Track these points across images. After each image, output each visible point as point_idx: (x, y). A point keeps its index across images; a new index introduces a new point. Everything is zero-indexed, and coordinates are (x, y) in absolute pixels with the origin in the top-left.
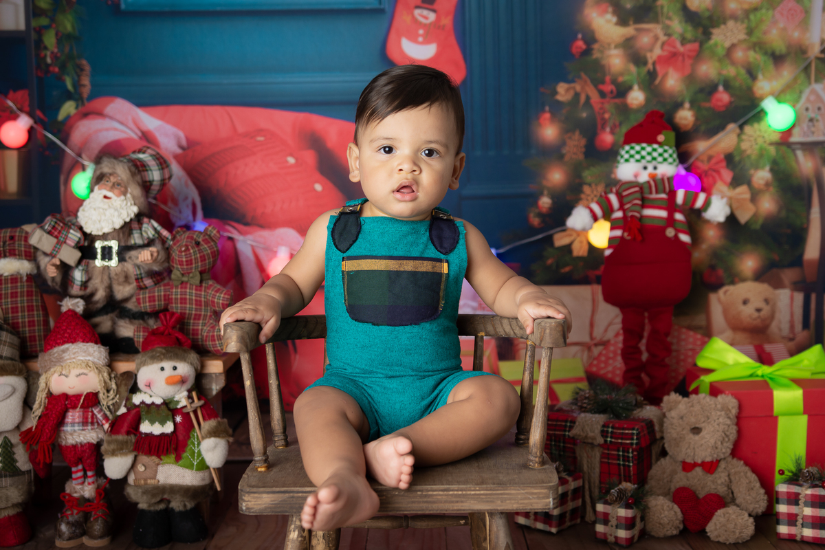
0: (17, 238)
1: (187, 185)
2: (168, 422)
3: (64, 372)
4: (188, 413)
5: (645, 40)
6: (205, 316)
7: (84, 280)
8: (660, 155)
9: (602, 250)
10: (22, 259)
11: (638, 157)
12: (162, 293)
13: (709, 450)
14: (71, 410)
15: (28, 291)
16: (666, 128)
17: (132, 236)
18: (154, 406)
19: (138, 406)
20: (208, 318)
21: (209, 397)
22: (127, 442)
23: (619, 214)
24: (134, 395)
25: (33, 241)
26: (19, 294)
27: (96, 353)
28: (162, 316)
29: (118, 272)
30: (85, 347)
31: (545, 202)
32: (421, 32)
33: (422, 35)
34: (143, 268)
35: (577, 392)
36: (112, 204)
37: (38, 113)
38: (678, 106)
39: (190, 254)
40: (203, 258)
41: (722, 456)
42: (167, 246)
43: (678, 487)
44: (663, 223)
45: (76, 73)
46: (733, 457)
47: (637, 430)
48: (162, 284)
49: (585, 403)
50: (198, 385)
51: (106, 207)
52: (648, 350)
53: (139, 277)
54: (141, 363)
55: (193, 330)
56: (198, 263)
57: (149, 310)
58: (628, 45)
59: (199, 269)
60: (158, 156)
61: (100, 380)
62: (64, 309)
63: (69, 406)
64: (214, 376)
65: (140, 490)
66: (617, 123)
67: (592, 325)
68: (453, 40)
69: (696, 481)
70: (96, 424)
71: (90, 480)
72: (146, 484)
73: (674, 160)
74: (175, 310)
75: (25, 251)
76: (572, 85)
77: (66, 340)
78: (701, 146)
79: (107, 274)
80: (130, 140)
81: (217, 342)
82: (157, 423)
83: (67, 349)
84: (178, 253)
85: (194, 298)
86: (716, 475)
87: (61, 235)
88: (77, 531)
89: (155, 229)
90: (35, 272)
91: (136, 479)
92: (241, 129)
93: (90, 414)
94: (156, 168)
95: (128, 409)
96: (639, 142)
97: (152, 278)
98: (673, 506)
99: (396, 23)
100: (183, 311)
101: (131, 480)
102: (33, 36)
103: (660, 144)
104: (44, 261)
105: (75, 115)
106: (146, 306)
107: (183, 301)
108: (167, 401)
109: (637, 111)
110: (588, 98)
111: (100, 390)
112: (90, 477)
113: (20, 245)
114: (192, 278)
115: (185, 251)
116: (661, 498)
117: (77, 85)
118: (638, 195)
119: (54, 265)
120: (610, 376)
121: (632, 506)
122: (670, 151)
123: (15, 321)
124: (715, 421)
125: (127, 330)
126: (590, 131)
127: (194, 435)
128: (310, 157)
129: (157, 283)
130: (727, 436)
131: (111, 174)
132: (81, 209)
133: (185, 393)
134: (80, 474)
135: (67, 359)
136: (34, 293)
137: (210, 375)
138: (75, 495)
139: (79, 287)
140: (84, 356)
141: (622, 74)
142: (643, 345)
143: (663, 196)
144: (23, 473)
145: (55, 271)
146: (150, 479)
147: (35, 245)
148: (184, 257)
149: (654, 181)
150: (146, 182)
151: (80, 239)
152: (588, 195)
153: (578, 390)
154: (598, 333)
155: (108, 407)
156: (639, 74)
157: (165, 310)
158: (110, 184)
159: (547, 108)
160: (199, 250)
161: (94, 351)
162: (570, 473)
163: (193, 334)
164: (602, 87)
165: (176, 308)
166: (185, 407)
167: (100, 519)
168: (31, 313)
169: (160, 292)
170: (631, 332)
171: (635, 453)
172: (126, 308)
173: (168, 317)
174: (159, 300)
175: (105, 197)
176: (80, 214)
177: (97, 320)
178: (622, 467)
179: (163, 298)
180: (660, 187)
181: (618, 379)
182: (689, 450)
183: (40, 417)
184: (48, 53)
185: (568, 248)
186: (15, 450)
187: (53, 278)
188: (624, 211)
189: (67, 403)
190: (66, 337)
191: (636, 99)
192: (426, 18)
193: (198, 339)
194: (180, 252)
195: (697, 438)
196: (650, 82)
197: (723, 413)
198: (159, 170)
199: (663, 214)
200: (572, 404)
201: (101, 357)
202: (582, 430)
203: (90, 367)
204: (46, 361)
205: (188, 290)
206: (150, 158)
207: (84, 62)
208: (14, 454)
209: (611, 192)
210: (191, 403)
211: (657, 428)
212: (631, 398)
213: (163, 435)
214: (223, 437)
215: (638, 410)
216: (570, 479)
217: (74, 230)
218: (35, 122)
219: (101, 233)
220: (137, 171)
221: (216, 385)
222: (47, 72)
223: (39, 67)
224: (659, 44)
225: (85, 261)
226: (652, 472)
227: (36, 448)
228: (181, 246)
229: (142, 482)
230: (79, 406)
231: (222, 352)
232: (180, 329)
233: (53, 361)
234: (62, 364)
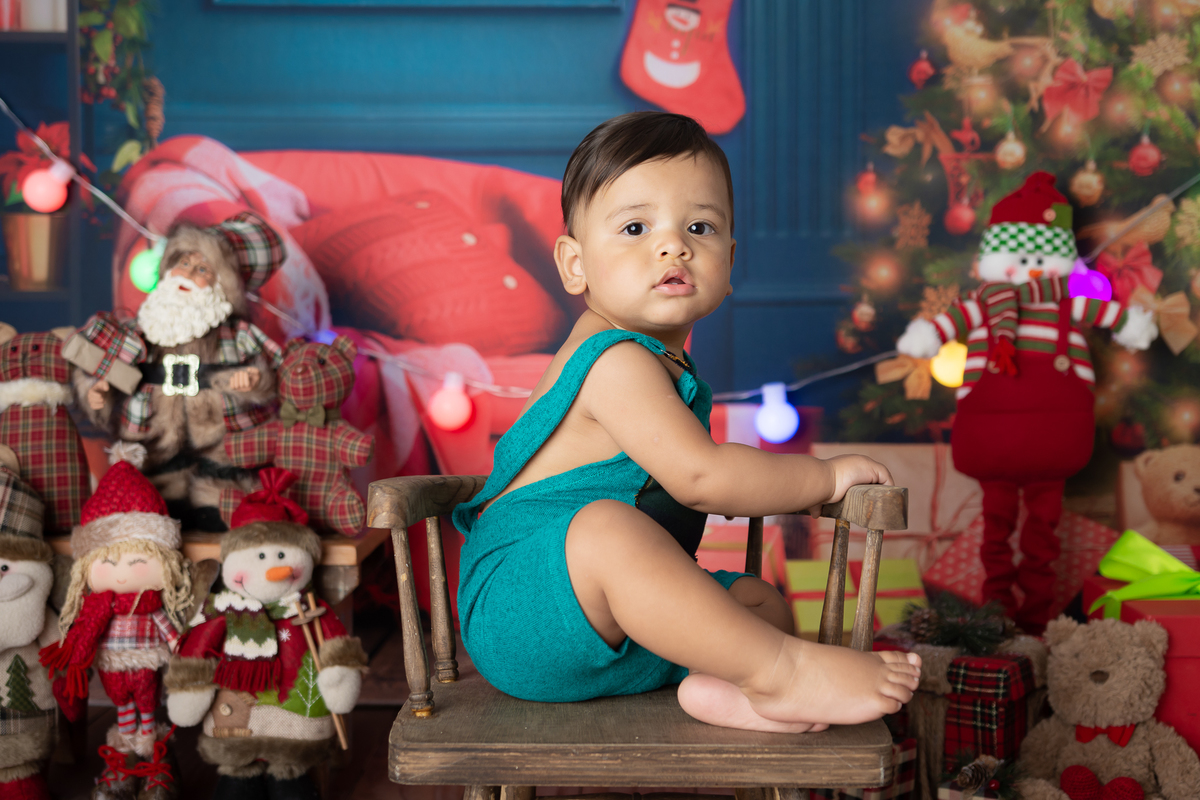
0: (43, 349)
1: (307, 274)
2: (269, 639)
3: (110, 558)
4: (299, 627)
5: (1027, 62)
6: (331, 476)
7: (145, 415)
8: (1049, 241)
9: (953, 391)
10: (51, 381)
11: (1012, 244)
12: (266, 439)
13: (1120, 708)
14: (119, 617)
15: (58, 431)
16: (1058, 199)
17: (221, 349)
18: (248, 615)
19: (222, 614)
20: (335, 478)
21: (333, 603)
22: (203, 669)
23: (980, 334)
24: (217, 596)
25: (68, 353)
26: (44, 436)
27: (162, 529)
28: (263, 473)
29: (197, 405)
30: (144, 520)
31: (865, 312)
32: (676, 44)
33: (679, 50)
34: (237, 399)
35: (910, 612)
36: (192, 299)
37: (84, 159)
38: (1078, 165)
39: (310, 378)
40: (330, 386)
41: (1141, 718)
42: (274, 365)
43: (1068, 765)
44: (1050, 349)
45: (143, 98)
46: (1158, 721)
47: (1005, 673)
48: (265, 424)
49: (922, 628)
50: (317, 582)
51: (182, 303)
52: (1023, 548)
53: (231, 412)
54: (229, 546)
55: (312, 497)
57: (244, 464)
58: (999, 70)
59: (324, 402)
60: (264, 228)
61: (166, 572)
62: (114, 460)
63: (116, 610)
64: (341, 569)
65: (222, 745)
66: (981, 191)
67: (934, 507)
68: (725, 58)
69: (1098, 756)
70: (157, 640)
71: (146, 727)
72: (231, 735)
73: (1070, 250)
74: (284, 466)
75: (56, 370)
76: (911, 130)
77: (115, 507)
78: (1112, 230)
79: (181, 407)
80: (222, 203)
82: (251, 640)
83: (117, 522)
84: (291, 375)
85: (314, 447)
86: (1129, 748)
87: (112, 345)
89: (257, 340)
90: (72, 401)
91: (216, 728)
92: (393, 189)
93: (149, 623)
94: (261, 245)
95: (208, 618)
96: (1014, 220)
97: (250, 415)
98: (1060, 796)
99: (639, 29)
101: (209, 728)
102: (79, 40)
103: (1049, 224)
104: (84, 385)
105: (140, 163)
106: (240, 458)
107: (297, 451)
108: (268, 607)
109: (1013, 172)
110: (935, 152)
111: (165, 587)
112: (146, 722)
113: (48, 360)
114: (312, 415)
115: (302, 373)
116: (1042, 782)
117: (144, 117)
118: (1012, 304)
119: (100, 391)
120: (961, 588)
121: (996, 792)
122: (1065, 236)
123: (38, 476)
124: (1130, 662)
125: (208, 494)
126: (938, 202)
127: (307, 662)
128: (498, 235)
129: (257, 423)
130: (1149, 687)
131: (191, 253)
132: (143, 306)
133: (297, 596)
134: (130, 717)
135: (116, 537)
136: (68, 434)
137: (335, 568)
138: (123, 750)
139: (137, 427)
140: (142, 534)
141: (989, 115)
142: (1015, 540)
143: (1052, 306)
144: (42, 713)
145: (101, 400)
146: (239, 727)
147: (72, 360)
149: (1039, 282)
150: (245, 266)
151: (140, 352)
152: (933, 303)
153: (911, 609)
154: (944, 520)
155: (177, 614)
156: (1016, 115)
157: (269, 465)
158: (189, 268)
159: (871, 166)
161: (158, 526)
162: (897, 738)
163: (311, 504)
164: (957, 135)
165: (286, 462)
166: (296, 616)
167: (159, 788)
168: (62, 465)
169: (261, 436)
170: (996, 519)
171: (1001, 710)
172: (208, 460)
173: (273, 476)
175: (182, 288)
176: (142, 313)
177: (164, 478)
178: (980, 732)
179: (266, 446)
180: (1048, 292)
181: (974, 594)
182: (1087, 708)
183: (71, 627)
184: (101, 68)
185: (899, 386)
186: (31, 677)
187: (98, 413)
188: (990, 328)
189: (113, 605)
190: (115, 504)
191: (1012, 154)
192: (684, 22)
193: (318, 511)
194: (295, 374)
195: (1100, 688)
196: (1034, 128)
197: (1143, 650)
198: (266, 248)
199: (1051, 334)
200: (902, 629)
201: (167, 536)
203: (151, 550)
204: (83, 539)
206: (252, 230)
207: (155, 82)
208: (29, 682)
209: (969, 297)
210: (305, 611)
211: (1036, 671)
212: (996, 623)
213: (260, 660)
214: (353, 666)
215: (1008, 642)
216: (896, 748)
217: (132, 337)
218: (79, 173)
219: (172, 344)
220: (231, 249)
221: (345, 583)
222: (98, 96)
223: (85, 88)
224: (1049, 69)
225: (147, 387)
226: (1028, 741)
227: (63, 673)
228: (296, 366)
229: (226, 732)
230: (133, 611)
231: (356, 531)
232: (291, 494)
233: (93, 540)
234: (108, 544)
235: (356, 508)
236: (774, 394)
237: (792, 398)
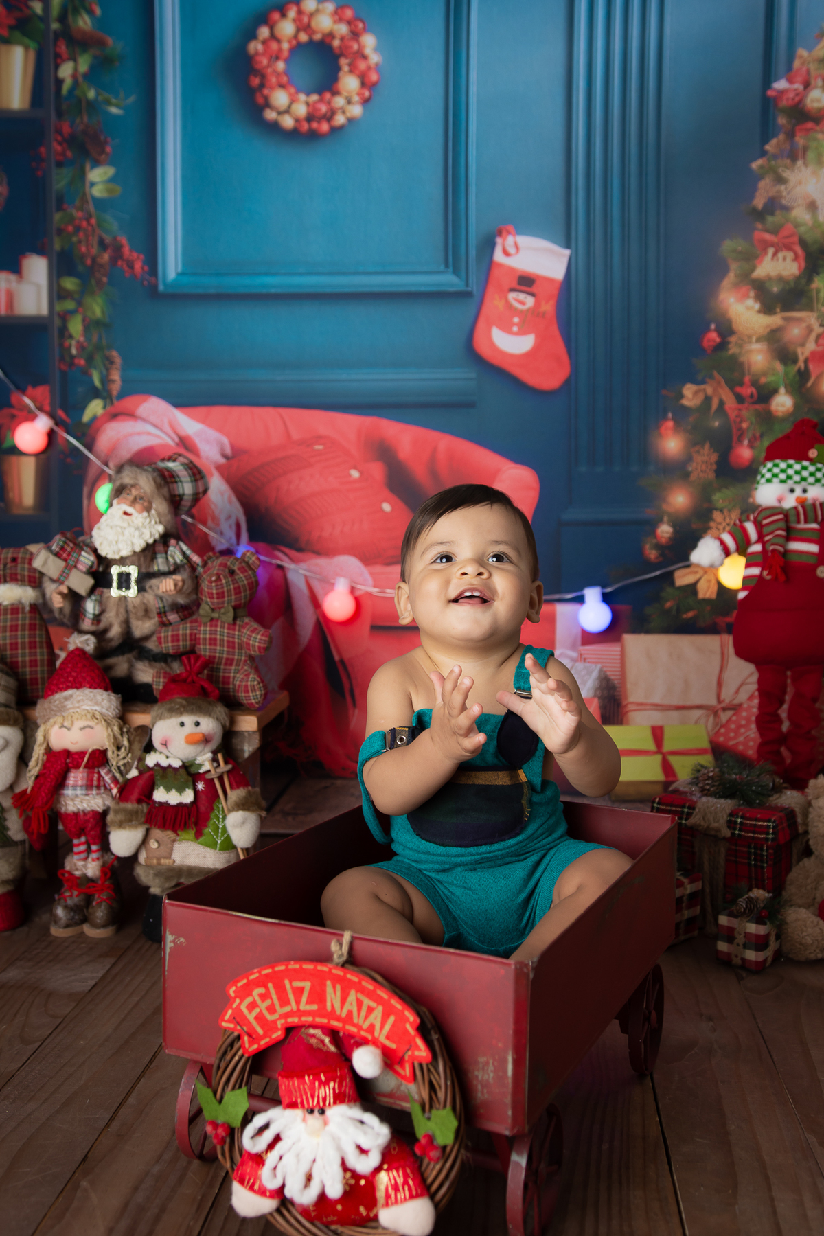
0: (19, 560)
1: (230, 502)
2: (187, 790)
3: (65, 724)
4: (212, 780)
5: (795, 332)
6: (239, 661)
7: (97, 612)
8: (812, 474)
9: (736, 592)
10: (25, 585)
11: (783, 476)
12: (188, 632)
14: (73, 770)
15: (30, 625)
16: (819, 442)
17: (155, 561)
18: (171, 770)
19: (151, 769)
20: (242, 663)
21: (240, 760)
22: (137, 812)
23: (757, 548)
24: (147, 755)
25: (37, 564)
26: (19, 628)
27: (105, 702)
28: (184, 658)
29: (136, 605)
30: (92, 694)
31: (665, 530)
32: (516, 320)
33: (518, 325)
34: (167, 600)
35: (698, 769)
36: (133, 522)
37: (61, 414)
39: (222, 584)
40: (238, 591)
42: (197, 573)
44: (813, 560)
45: (105, 365)
47: (774, 822)
48: (189, 619)
49: (708, 784)
50: (227, 745)
51: (125, 525)
52: (790, 717)
53: (162, 610)
54: (157, 716)
55: (224, 677)
56: (231, 596)
57: (171, 651)
58: (773, 338)
59: (233, 604)
60: (191, 465)
61: (109, 735)
62: (71, 647)
63: (71, 765)
64: (246, 734)
65: (152, 872)
66: (758, 434)
67: (720, 684)
68: (555, 331)
70: (102, 788)
71: (94, 855)
72: (159, 864)
74: (202, 653)
75: (29, 577)
76: (703, 387)
77: (70, 684)
79: (124, 606)
80: (162, 446)
81: (251, 694)
82: (174, 790)
83: (71, 696)
84: (207, 582)
85: (225, 638)
87: (71, 557)
88: (77, 917)
89: (184, 554)
90: (41, 601)
91: (147, 858)
92: (296, 435)
93: (96, 775)
94: (188, 479)
95: (141, 773)
96: (784, 458)
97: (177, 612)
98: (818, 922)
99: (487, 309)
100: (212, 654)
101: (142, 857)
102: (57, 322)
103: (812, 461)
104: (50, 588)
105: (103, 415)
106: (169, 647)
107: (213, 641)
108: (187, 764)
109: (784, 420)
110: (721, 403)
111: (108, 747)
112: (94, 851)
113: (23, 569)
114: (224, 613)
115: (216, 581)
116: (803, 910)
117: (106, 380)
118: (782, 524)
119: (61, 593)
120: (741, 748)
121: (766, 920)
123: (14, 659)
125: (145, 674)
126: (724, 443)
127: (218, 808)
128: (377, 470)
129: (183, 619)
131: (132, 486)
132: (96, 527)
133: (209, 755)
134: (83, 848)
135: (70, 708)
136: (38, 627)
137: (241, 733)
138: (77, 873)
139: (90, 621)
140: (90, 705)
141: (765, 374)
142: (783, 712)
143: (815, 526)
144: (15, 844)
145: (61, 600)
146: (165, 858)
147: (41, 569)
148: (214, 588)
149: (803, 507)
150: (175, 496)
151: (93, 563)
152: (720, 523)
153: (699, 767)
154: (727, 695)
155: (119, 768)
156: (786, 374)
157: (191, 652)
158: (131, 498)
159: (670, 415)
160: (232, 580)
161: (103, 699)
162: (686, 872)
163: (224, 683)
164: (739, 389)
165: (204, 650)
166: (209, 771)
167: (104, 903)
168: (33, 650)
169: (185, 629)
170: (769, 694)
171: (771, 851)
172: (145, 647)
174: (185, 640)
175: (125, 513)
176: (95, 533)
177: (112, 661)
178: (753, 868)
179: (188, 638)
180: (811, 515)
181: (751, 753)
183: (37, 777)
184: (73, 343)
185: (692, 589)
186: (7, 815)
187: (61, 610)
188: (764, 544)
190: (70, 682)
191: (783, 405)
192: (523, 303)
193: (229, 688)
194: (211, 582)
196: (801, 384)
198: (192, 481)
199: (814, 548)
200: (691, 784)
201: (110, 707)
202: (704, 818)
203: (97, 719)
204: (45, 709)
205: (219, 629)
206: (181, 467)
207: (115, 354)
208: (5, 820)
209: (748, 519)
210: (216, 768)
211: (799, 820)
212: (767, 780)
213: (180, 805)
214: (253, 811)
215: (776, 796)
216: (685, 881)
217: (86, 552)
218: (57, 424)
219: (117, 557)
220: (163, 482)
221: (249, 745)
222: (72, 365)
223: (62, 359)
224: (813, 336)
225: (99, 590)
226: (793, 875)
227: (30, 813)
228: (211, 576)
229: (155, 861)
230: (83, 766)
231: (257, 706)
232: (208, 675)
233: (53, 710)
234: (63, 714)
235: (256, 688)
236: (592, 595)
237: (606, 598)
